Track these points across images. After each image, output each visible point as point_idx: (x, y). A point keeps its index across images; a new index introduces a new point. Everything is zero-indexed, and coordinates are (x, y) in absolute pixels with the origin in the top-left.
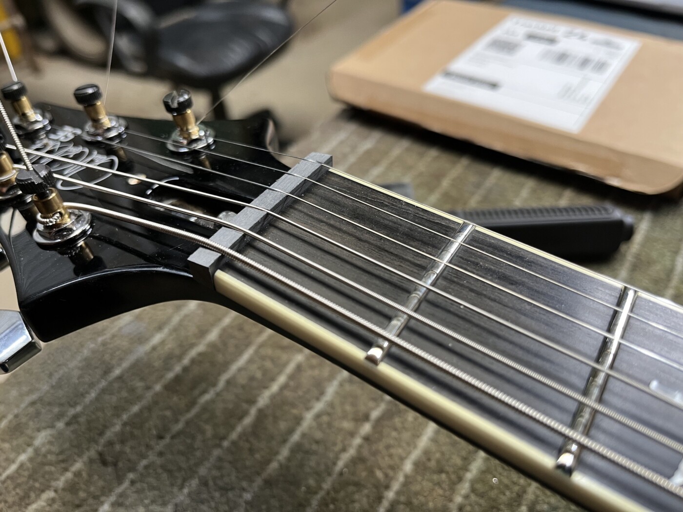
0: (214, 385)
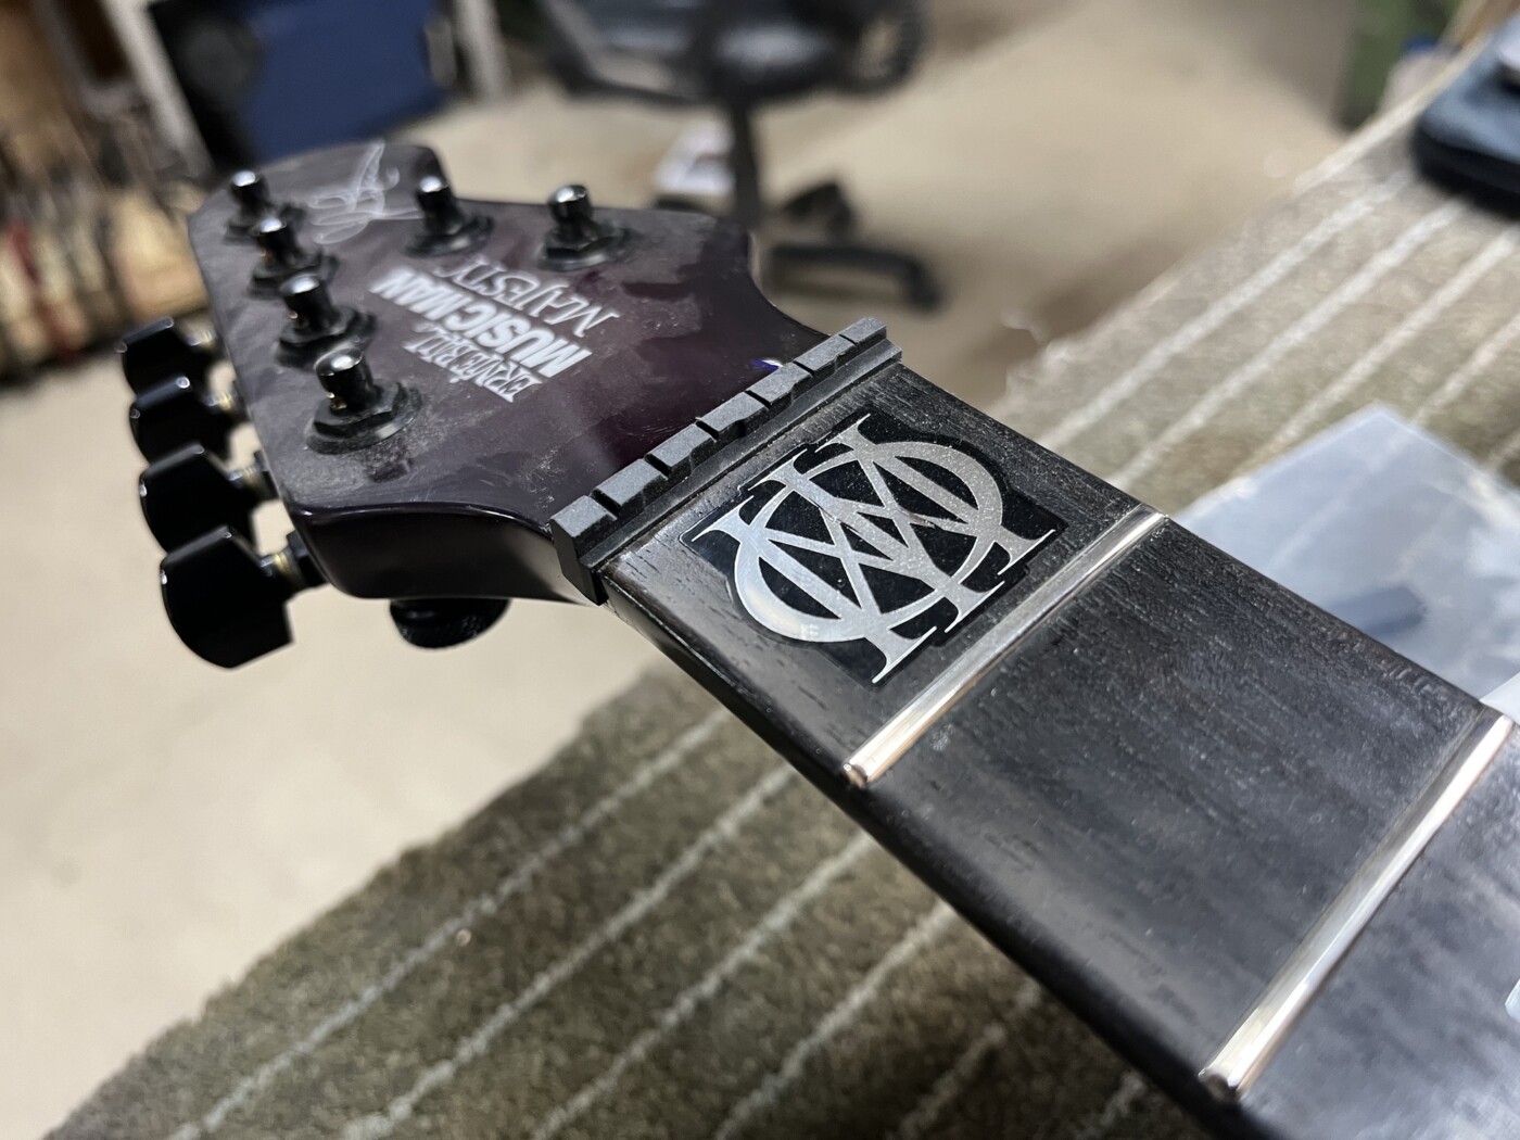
0: (776, 1069)
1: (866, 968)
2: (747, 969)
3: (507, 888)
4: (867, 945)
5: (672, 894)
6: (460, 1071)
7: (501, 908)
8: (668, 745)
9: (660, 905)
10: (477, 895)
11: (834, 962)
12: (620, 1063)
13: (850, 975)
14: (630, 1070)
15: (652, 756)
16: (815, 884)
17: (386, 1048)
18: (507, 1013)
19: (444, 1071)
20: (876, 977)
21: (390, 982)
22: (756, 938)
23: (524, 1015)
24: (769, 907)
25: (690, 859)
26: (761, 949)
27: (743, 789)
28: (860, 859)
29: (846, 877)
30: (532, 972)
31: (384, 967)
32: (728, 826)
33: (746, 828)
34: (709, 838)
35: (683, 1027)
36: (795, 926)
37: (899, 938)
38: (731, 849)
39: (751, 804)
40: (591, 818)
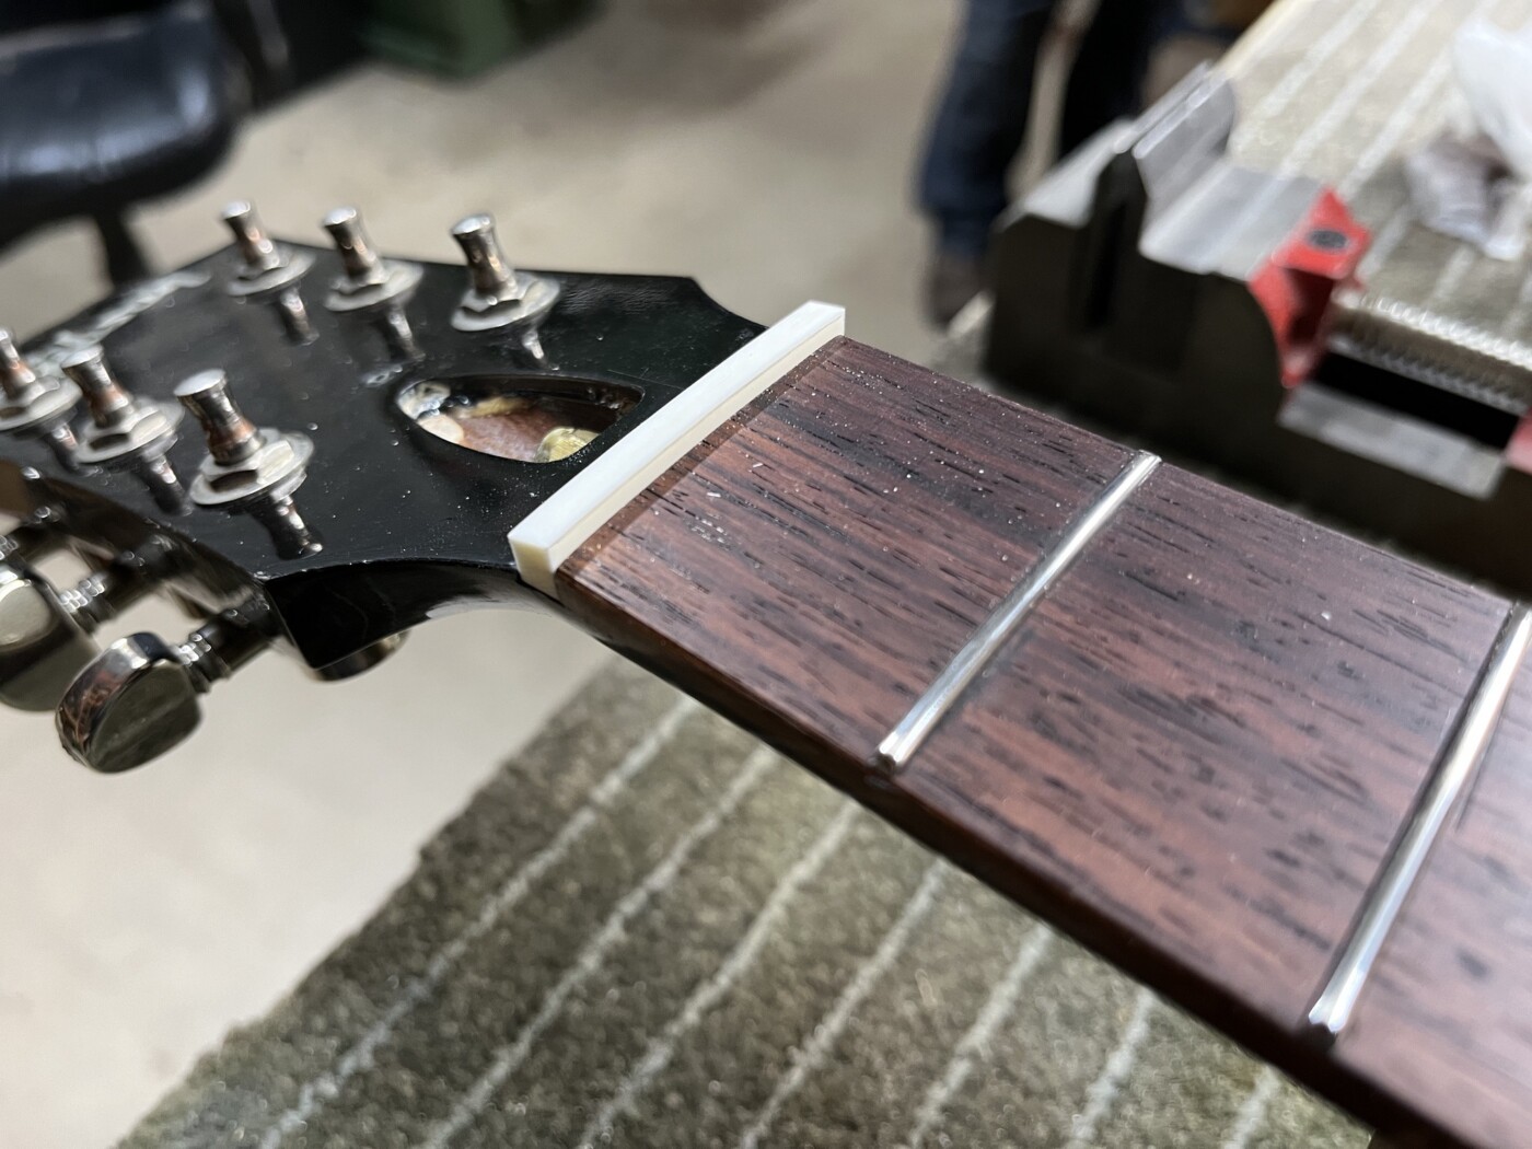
3: (348, 1065)
4: (754, 1079)
5: (535, 1049)
7: (344, 1088)
8: (511, 873)
9: (525, 1063)
10: (313, 1078)
11: (721, 1099)
13: (743, 1114)
15: (497, 887)
27: (602, 919)
28: (736, 982)
29: (726, 1002)
32: (590, 962)
36: (675, 1064)
38: (594, 989)
39: (613, 932)
40: (437, 967)
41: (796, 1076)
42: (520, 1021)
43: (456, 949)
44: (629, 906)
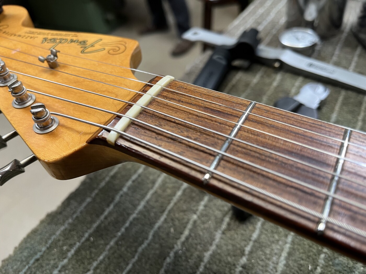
1: (163, 212)
2: (134, 219)
3: (75, 216)
4: (162, 206)
6: (69, 260)
7: (74, 221)
10: (67, 219)
12: (108, 247)
14: (111, 248)
16: (148, 196)
17: (50, 260)
18: (78, 244)
19: (66, 261)
20: (166, 213)
21: (48, 245)
22: (136, 212)
23: (83, 243)
24: (139, 204)
25: (117, 198)
26: (137, 214)
27: (127, 180)
29: (156, 192)
30: (83, 233)
31: (46, 242)
32: (125, 189)
33: (129, 189)
34: (121, 193)
35: (122, 235)
36: (145, 207)
37: (169, 203)
38: (126, 194)
39: (129, 183)
40: (93, 195)
41: (172, 205)
42: (111, 202)
43: (96, 191)
44: (134, 177)
